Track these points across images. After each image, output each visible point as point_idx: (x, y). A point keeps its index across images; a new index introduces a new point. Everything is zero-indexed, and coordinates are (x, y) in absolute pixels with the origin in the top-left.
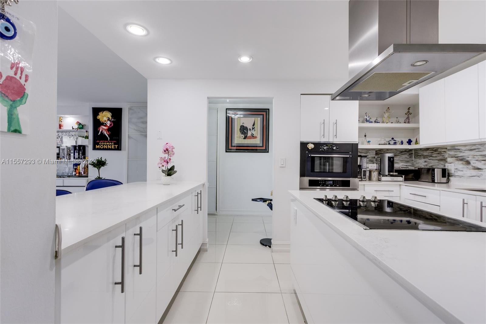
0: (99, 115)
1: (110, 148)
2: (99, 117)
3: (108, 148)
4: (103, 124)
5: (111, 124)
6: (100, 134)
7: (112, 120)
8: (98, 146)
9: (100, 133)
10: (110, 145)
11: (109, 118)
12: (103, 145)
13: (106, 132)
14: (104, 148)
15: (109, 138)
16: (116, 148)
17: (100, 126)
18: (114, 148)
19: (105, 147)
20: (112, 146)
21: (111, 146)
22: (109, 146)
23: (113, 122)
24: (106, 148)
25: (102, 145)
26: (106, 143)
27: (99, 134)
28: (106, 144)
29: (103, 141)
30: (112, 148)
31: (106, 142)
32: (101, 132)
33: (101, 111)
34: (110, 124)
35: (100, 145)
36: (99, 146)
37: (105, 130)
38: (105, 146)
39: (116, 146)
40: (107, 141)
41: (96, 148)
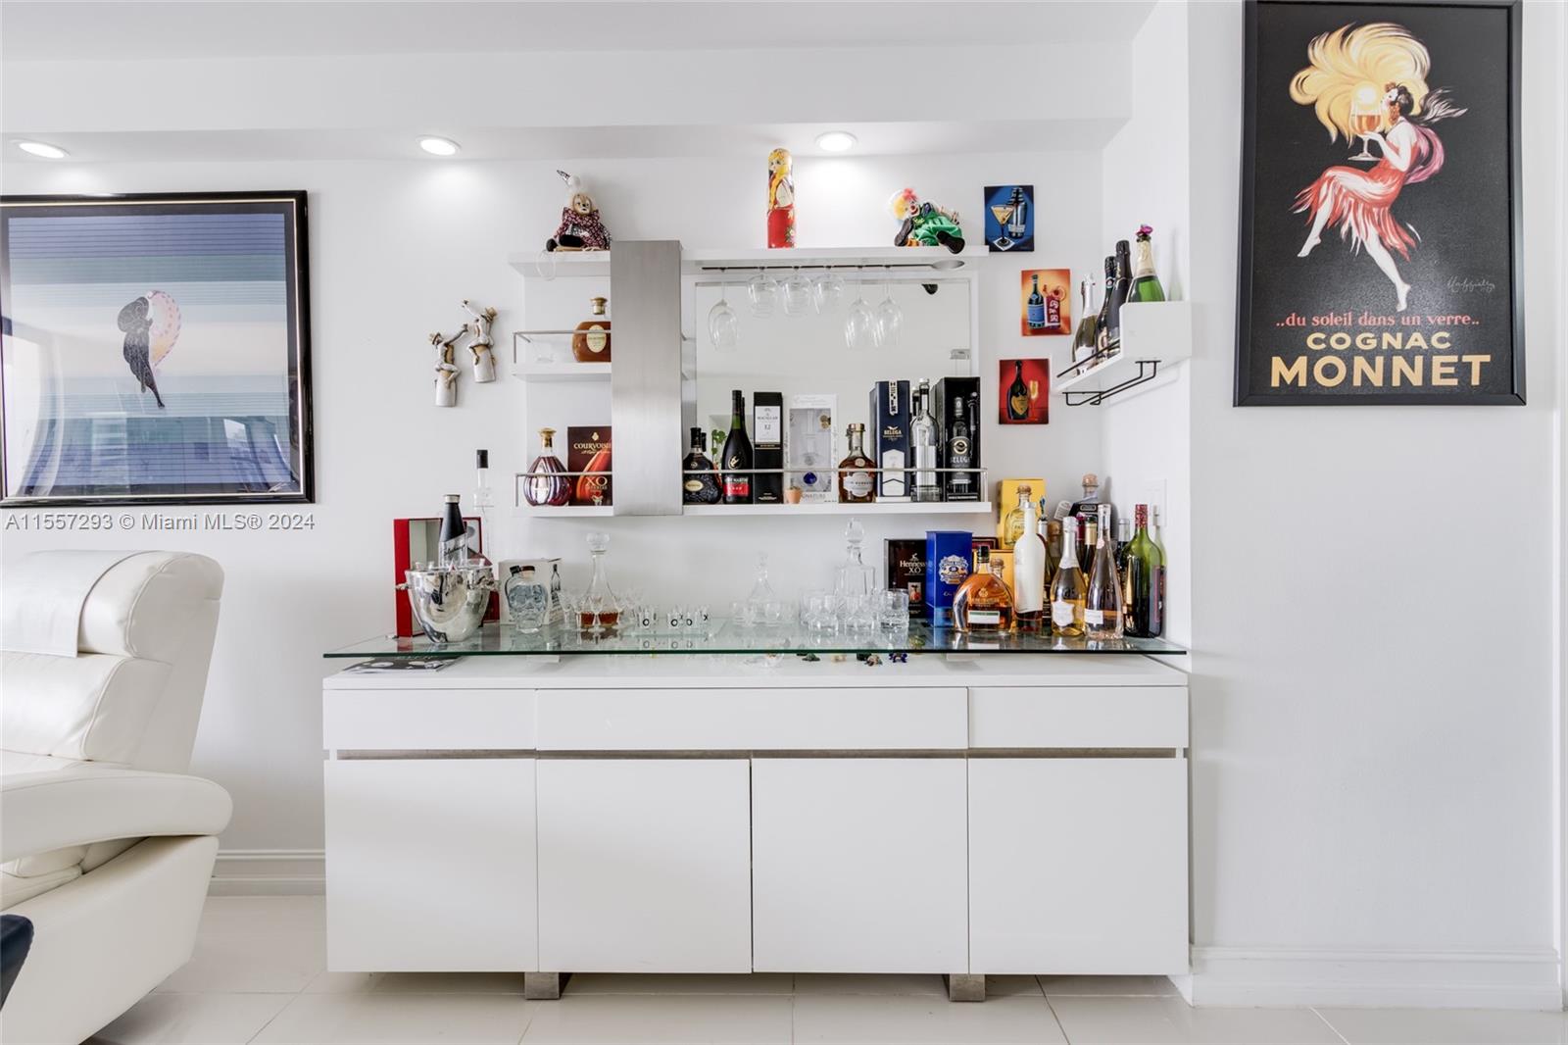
0: (1307, 64)
1: (1416, 379)
2: (1306, 88)
3: (1396, 382)
4: (1344, 152)
5: (1424, 146)
6: (1315, 249)
7: (1438, 111)
8: (1289, 365)
9: (1313, 239)
10: (1417, 350)
11: (1403, 91)
12: (1348, 357)
13: (1373, 232)
14: (1357, 382)
15: (1403, 290)
16: (1475, 381)
17: (1314, 175)
18: (1454, 382)
19: (1364, 377)
20: (1437, 360)
21: (1419, 360)
22: (1399, 363)
23: (1442, 127)
24: (1377, 379)
25: (1329, 351)
26: (1379, 332)
27: (1305, 252)
28: (1373, 344)
29: (1348, 320)
30: (1437, 381)
31: (1372, 322)
32: (1331, 231)
33: (1332, 32)
34: (1416, 153)
35: (1313, 358)
36: (1301, 362)
37: (1369, 206)
38: (1360, 362)
39: (1476, 361)
40: (1382, 320)
41: (1275, 383)
